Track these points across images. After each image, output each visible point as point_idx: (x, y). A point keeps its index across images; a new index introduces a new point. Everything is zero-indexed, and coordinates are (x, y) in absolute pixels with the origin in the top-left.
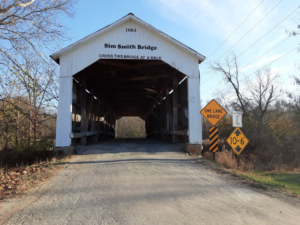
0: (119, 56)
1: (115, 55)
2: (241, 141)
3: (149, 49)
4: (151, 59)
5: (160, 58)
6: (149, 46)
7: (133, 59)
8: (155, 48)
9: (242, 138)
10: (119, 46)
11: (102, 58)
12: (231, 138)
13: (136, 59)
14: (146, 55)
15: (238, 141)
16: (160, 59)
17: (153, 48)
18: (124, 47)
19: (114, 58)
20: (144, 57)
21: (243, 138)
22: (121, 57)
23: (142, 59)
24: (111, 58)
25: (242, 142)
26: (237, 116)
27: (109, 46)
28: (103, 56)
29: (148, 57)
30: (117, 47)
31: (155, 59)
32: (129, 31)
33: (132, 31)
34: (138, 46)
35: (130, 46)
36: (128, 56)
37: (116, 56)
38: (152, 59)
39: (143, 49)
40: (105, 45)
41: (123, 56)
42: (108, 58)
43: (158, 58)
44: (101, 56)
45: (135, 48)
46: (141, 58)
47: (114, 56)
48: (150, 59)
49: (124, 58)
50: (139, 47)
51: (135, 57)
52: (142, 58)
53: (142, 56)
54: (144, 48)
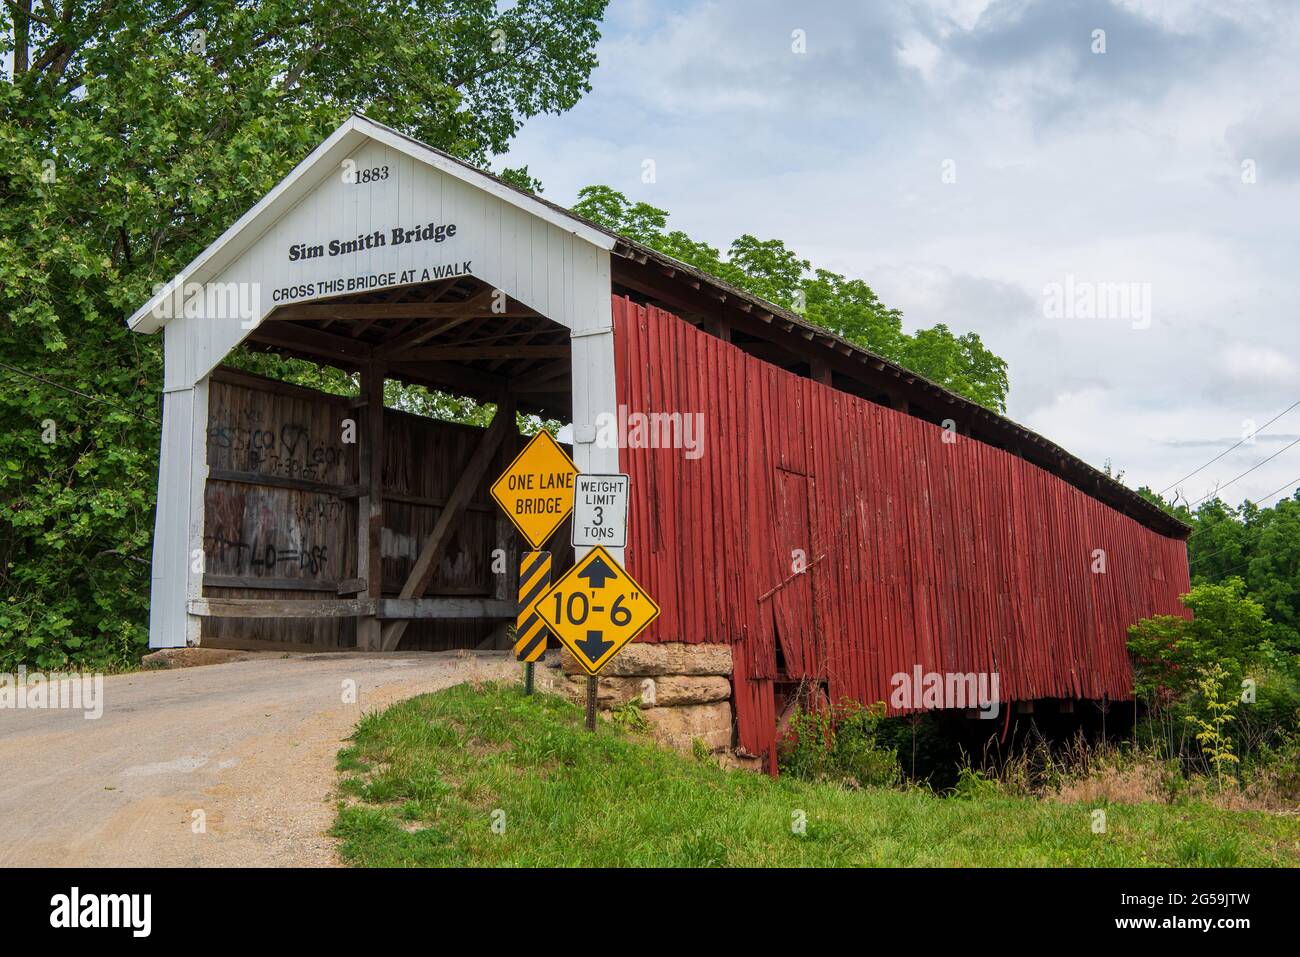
0: (331, 286)
1: (320, 284)
2: (616, 609)
3: (431, 237)
4: (437, 276)
5: (466, 267)
6: (431, 225)
7: (378, 287)
8: (451, 230)
9: (622, 598)
10: (335, 248)
11: (281, 303)
12: (558, 596)
13: (388, 285)
14: (420, 263)
15: (596, 609)
16: (467, 273)
17: (445, 233)
18: (351, 247)
19: (317, 296)
20: (411, 272)
21: (628, 596)
22: (337, 286)
23: (404, 282)
24: (307, 298)
25: (621, 616)
26: (601, 500)
27: (303, 251)
28: (285, 293)
29: (426, 271)
30: (326, 250)
31: (449, 276)
32: (366, 179)
33: (376, 177)
34: (394, 231)
35: (368, 238)
36: (361, 281)
37: (323, 286)
38: (439, 278)
39: (408, 241)
40: (292, 251)
41: (346, 284)
42: (299, 299)
43: (460, 269)
44: (277, 295)
45: (383, 244)
46: (402, 279)
47: (316, 288)
48: (433, 278)
49: (349, 289)
50: (399, 236)
51: (383, 278)
52: (406, 279)
53: (405, 273)
54: (413, 238)
